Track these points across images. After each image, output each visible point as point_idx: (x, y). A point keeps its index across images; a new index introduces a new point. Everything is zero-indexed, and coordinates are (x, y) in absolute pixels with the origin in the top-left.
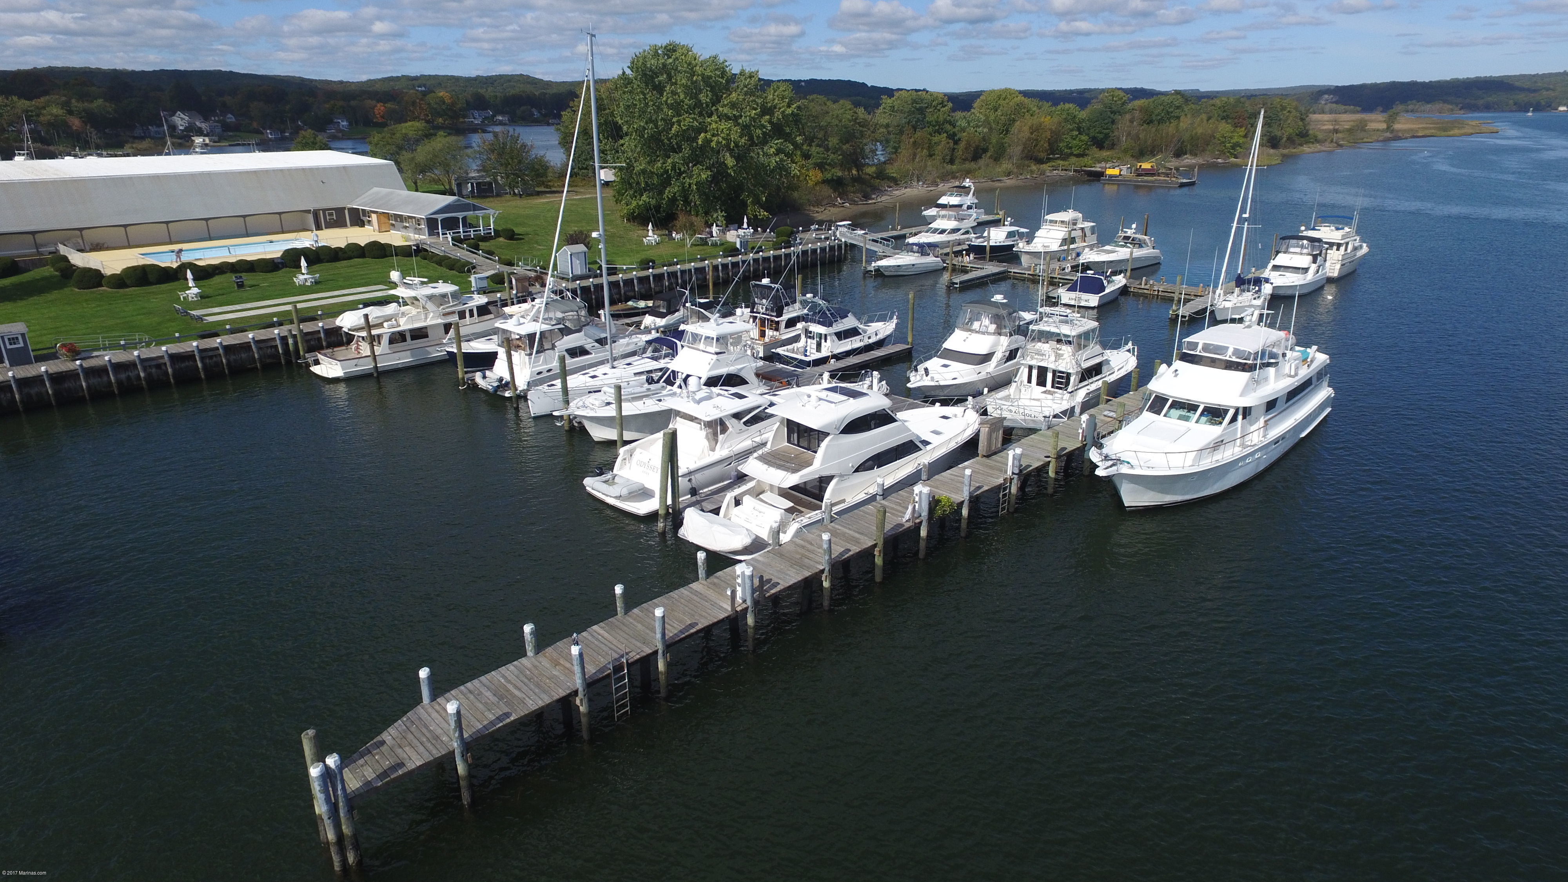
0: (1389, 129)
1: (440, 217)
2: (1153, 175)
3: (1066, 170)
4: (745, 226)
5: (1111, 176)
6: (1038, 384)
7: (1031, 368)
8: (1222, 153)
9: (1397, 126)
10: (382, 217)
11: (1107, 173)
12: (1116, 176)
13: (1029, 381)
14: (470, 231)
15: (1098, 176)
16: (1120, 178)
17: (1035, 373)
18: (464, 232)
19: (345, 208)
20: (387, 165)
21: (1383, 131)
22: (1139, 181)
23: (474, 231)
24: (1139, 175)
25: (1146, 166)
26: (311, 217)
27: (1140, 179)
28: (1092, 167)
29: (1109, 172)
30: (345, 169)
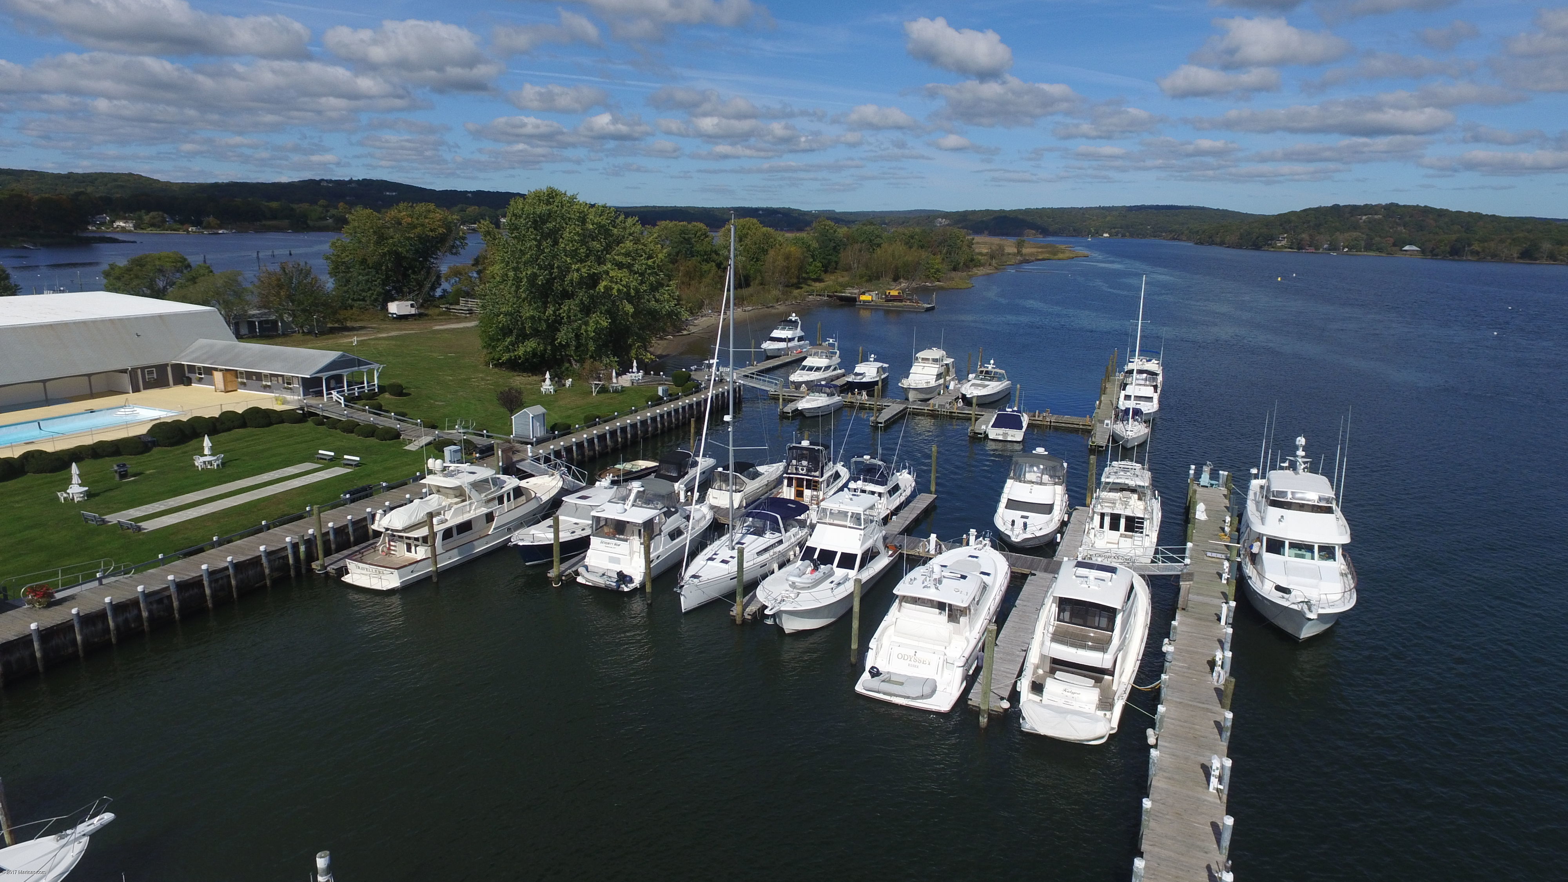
0: (1019, 253)
1: (324, 376)
2: (901, 301)
3: (820, 295)
4: (635, 369)
5: (864, 302)
6: (1111, 529)
7: (1103, 516)
8: (928, 277)
9: (1025, 251)
10: (228, 375)
11: (861, 298)
12: (869, 302)
13: (1102, 526)
14: (354, 389)
15: (851, 301)
16: (872, 303)
17: (1107, 520)
18: (348, 390)
19: (167, 365)
20: (209, 312)
21: (1014, 255)
22: (890, 307)
23: (359, 388)
24: (887, 301)
25: (894, 293)
26: (126, 378)
27: (890, 304)
28: (842, 293)
29: (863, 298)
30: (161, 318)
